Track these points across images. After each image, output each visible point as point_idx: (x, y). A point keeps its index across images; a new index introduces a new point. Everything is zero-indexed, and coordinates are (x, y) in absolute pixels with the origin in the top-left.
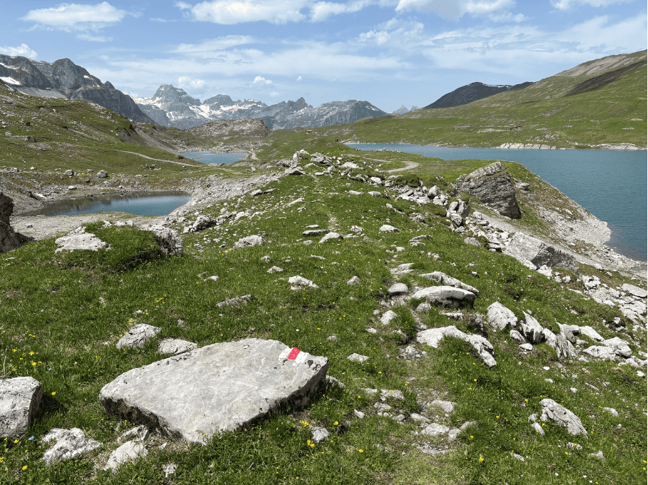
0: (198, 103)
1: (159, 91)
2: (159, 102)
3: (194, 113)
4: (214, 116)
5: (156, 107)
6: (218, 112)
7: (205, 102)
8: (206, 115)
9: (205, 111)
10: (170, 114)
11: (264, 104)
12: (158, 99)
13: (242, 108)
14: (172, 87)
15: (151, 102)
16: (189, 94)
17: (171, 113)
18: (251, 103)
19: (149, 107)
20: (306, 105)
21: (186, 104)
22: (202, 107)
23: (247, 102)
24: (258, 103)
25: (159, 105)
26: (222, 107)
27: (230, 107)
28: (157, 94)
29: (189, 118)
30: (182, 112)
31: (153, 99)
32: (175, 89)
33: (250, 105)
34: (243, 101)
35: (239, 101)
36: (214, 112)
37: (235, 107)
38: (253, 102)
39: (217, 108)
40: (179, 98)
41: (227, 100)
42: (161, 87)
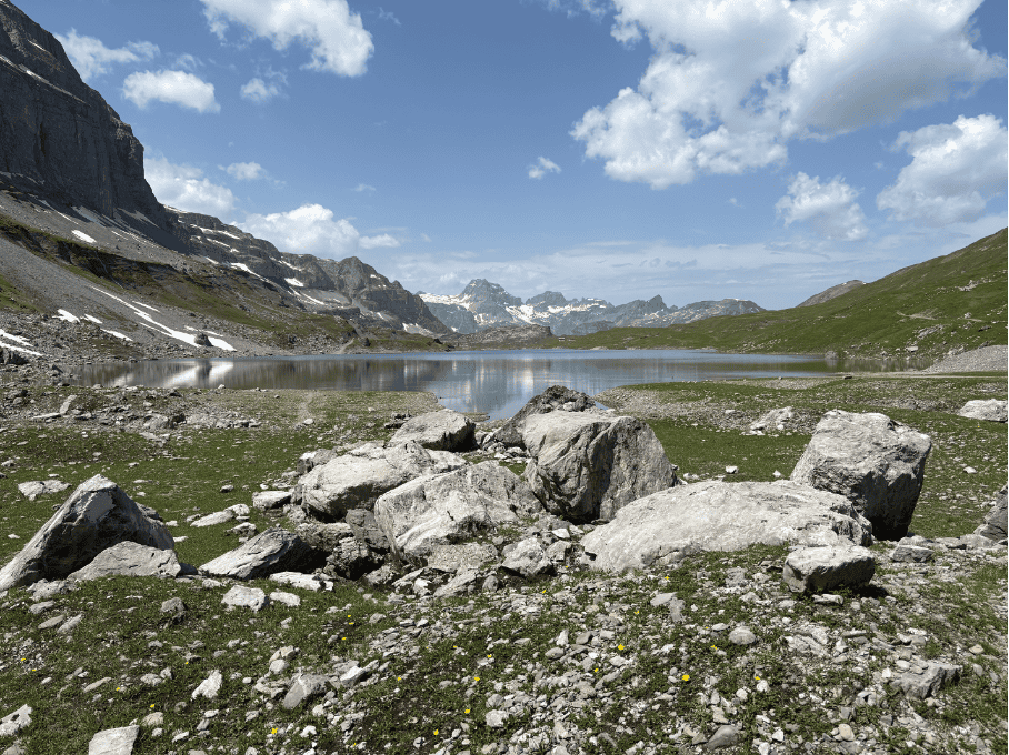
0: (518, 302)
1: (469, 286)
2: (467, 301)
3: (511, 316)
4: (538, 320)
5: (462, 308)
6: (545, 315)
7: (529, 302)
8: (527, 319)
9: (526, 314)
10: (479, 317)
11: (610, 304)
12: (466, 297)
13: (578, 309)
14: (485, 283)
15: (456, 301)
16: (508, 291)
17: (481, 315)
18: (591, 302)
19: (453, 307)
20: (663, 305)
21: (502, 303)
22: (523, 308)
23: (585, 301)
24: (601, 303)
25: (467, 306)
26: (551, 309)
27: (562, 309)
28: (466, 291)
29: (504, 322)
30: (495, 315)
31: (461, 297)
32: (489, 285)
33: (589, 306)
34: (580, 300)
35: (575, 300)
36: (539, 315)
37: (569, 309)
38: (593, 302)
39: (544, 309)
40: (493, 296)
41: (558, 299)
42: (472, 282)
